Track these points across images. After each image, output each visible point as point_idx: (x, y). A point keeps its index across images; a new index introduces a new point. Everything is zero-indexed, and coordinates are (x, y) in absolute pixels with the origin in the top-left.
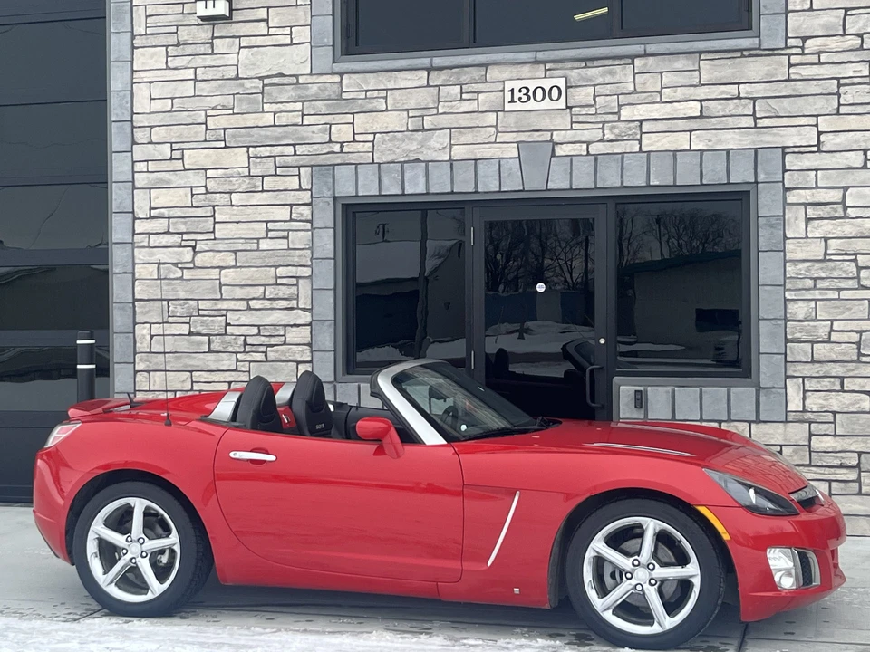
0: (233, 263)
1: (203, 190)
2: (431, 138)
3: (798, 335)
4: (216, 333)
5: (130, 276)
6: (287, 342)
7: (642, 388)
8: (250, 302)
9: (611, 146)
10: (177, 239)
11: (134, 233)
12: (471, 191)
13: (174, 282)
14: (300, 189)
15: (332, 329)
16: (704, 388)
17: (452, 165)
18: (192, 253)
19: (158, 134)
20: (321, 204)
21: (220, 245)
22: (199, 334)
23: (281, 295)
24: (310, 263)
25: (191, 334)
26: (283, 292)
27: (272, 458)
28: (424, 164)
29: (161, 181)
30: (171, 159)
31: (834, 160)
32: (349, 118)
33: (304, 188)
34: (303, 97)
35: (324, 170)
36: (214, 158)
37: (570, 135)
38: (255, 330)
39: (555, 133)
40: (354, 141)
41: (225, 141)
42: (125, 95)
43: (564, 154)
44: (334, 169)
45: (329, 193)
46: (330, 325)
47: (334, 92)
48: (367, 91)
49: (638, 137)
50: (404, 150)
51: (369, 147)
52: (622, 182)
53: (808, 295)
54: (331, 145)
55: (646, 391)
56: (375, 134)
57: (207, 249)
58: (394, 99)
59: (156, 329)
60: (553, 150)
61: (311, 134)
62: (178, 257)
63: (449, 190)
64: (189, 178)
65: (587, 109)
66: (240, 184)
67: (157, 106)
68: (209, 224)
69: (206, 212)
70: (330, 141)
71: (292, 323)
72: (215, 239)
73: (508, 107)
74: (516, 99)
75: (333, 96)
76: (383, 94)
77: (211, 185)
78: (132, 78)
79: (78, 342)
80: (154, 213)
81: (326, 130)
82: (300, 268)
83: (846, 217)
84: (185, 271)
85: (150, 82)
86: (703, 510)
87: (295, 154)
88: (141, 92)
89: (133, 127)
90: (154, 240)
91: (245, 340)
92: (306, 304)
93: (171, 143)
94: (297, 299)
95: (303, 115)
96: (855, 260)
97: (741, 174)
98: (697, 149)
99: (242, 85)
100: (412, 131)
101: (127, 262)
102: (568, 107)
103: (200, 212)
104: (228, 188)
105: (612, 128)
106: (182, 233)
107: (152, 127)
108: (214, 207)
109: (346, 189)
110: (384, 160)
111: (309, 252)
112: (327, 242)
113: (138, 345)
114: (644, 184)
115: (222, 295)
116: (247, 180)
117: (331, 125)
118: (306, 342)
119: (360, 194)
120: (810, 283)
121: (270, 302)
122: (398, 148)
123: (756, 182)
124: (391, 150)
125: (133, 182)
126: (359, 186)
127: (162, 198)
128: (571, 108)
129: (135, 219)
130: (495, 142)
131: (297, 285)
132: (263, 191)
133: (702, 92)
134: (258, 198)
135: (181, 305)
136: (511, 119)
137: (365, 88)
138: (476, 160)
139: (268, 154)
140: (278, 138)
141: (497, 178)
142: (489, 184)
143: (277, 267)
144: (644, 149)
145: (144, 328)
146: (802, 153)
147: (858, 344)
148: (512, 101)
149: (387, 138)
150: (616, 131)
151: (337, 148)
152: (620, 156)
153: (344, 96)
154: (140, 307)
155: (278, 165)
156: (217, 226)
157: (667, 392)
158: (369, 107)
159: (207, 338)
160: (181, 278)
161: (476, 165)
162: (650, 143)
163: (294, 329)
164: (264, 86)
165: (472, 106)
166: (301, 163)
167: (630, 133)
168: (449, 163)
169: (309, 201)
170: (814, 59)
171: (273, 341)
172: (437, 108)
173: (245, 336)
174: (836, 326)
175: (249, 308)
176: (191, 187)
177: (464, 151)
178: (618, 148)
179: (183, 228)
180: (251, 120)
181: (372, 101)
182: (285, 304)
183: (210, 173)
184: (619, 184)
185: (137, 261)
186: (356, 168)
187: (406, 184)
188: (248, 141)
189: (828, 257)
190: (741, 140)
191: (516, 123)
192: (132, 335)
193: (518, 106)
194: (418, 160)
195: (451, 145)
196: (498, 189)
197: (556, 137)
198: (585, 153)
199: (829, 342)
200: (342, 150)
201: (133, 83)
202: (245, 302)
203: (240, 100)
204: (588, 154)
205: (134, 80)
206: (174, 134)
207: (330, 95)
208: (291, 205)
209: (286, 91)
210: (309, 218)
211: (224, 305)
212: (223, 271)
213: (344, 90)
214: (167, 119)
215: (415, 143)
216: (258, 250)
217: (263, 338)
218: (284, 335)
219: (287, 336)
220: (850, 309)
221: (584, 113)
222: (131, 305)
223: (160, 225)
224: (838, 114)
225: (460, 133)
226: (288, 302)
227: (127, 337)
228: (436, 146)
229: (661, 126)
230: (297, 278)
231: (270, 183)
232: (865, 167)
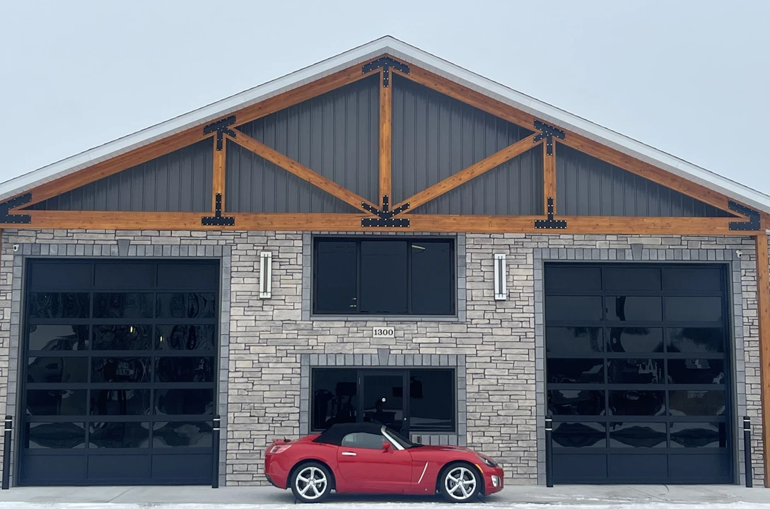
0: (269, 389)
1: (257, 362)
2: (346, 346)
3: (470, 417)
4: (261, 416)
5: (227, 394)
8: (275, 404)
9: (410, 351)
10: (246, 380)
11: (228, 377)
12: (360, 365)
13: (245, 396)
14: (296, 362)
15: (308, 415)
16: (440, 436)
18: (252, 385)
19: (240, 340)
20: (304, 368)
21: (264, 382)
22: (254, 416)
24: (299, 390)
25: (251, 416)
26: (288, 400)
27: (355, 454)
28: (343, 355)
29: (241, 357)
30: (245, 349)
31: (481, 359)
32: (316, 337)
33: (298, 362)
34: (298, 329)
35: (306, 356)
36: (262, 349)
37: (395, 347)
38: (277, 415)
40: (317, 345)
41: (266, 343)
42: (226, 324)
43: (394, 353)
44: (309, 355)
45: (308, 364)
46: (307, 413)
47: (310, 327)
48: (323, 328)
49: (419, 349)
50: (336, 350)
51: (323, 348)
53: (474, 404)
54: (308, 346)
55: (421, 436)
56: (325, 343)
57: (258, 384)
58: (333, 331)
59: (237, 415)
60: (390, 352)
61: (301, 342)
62: (245, 387)
63: (353, 365)
64: (252, 357)
65: (401, 338)
66: (273, 359)
67: (239, 329)
68: (259, 374)
69: (258, 370)
71: (291, 412)
72: (262, 380)
73: (374, 336)
75: (310, 329)
76: (329, 329)
77: (261, 360)
78: (230, 318)
79: (213, 420)
80: (237, 370)
81: (307, 341)
82: (295, 392)
83: (485, 378)
84: (249, 392)
85: (237, 320)
86: (477, 465)
87: (294, 349)
88: (233, 324)
89: (230, 337)
90: (236, 380)
92: (297, 405)
93: (245, 344)
94: (294, 403)
95: (298, 335)
96: (488, 393)
97: (452, 363)
98: (438, 354)
99: (274, 323)
100: (339, 343)
101: (225, 388)
102: (395, 337)
103: (256, 370)
104: (268, 361)
106: (248, 378)
107: (237, 337)
108: (262, 368)
109: (314, 363)
110: (329, 353)
111: (299, 385)
112: (306, 382)
113: (229, 421)
114: (421, 365)
115: (264, 401)
116: (275, 358)
117: (308, 339)
118: (297, 419)
119: (319, 365)
120: (474, 400)
121: (283, 404)
122: (334, 349)
123: (457, 366)
124: (331, 349)
125: (229, 358)
126: (319, 362)
127: (240, 364)
129: (229, 372)
130: (370, 348)
131: (294, 398)
132: (281, 363)
133: (440, 335)
134: (279, 365)
135: (247, 405)
136: (375, 341)
138: (362, 354)
139: (284, 349)
140: (288, 343)
141: (370, 361)
142: (367, 363)
143: (286, 391)
144: (421, 353)
145: (231, 414)
146: (471, 357)
147: (489, 420)
148: (376, 334)
149: (330, 345)
150: (411, 346)
151: (311, 348)
152: (413, 355)
153: (314, 329)
154: (230, 406)
155: (287, 353)
156: (262, 375)
157: (428, 436)
158: (323, 333)
159: (257, 418)
160: (247, 395)
161: (362, 356)
162: (422, 351)
163: (293, 414)
164: (283, 324)
165: (361, 335)
166: (297, 353)
167: (416, 347)
168: (353, 355)
169: (299, 367)
170: (475, 326)
171: (284, 419)
172: (349, 335)
173: (273, 417)
174: (482, 414)
175: (275, 406)
176: (253, 360)
177: (358, 351)
178: (412, 352)
179: (249, 376)
180: (278, 336)
181: (324, 331)
182: (289, 405)
183: (260, 355)
184: (412, 365)
185: (229, 388)
186: (318, 355)
187: (337, 362)
188: (276, 344)
189: (480, 391)
190: (452, 352)
191: (377, 342)
192: (226, 417)
193: (378, 336)
194: (341, 353)
195: (354, 348)
196: (370, 365)
197: (391, 347)
198: (401, 353)
199: (480, 419)
200: (313, 349)
201: (230, 320)
202: (273, 404)
203: (273, 328)
206: (247, 340)
207: (308, 329)
208: (292, 368)
209: (292, 326)
210: (300, 373)
211: (265, 405)
212: (265, 392)
213: (314, 327)
214: (244, 334)
215: (340, 347)
216: (279, 384)
217: (280, 418)
218: (288, 417)
219: (290, 417)
220: (486, 409)
221: (401, 340)
222: (226, 405)
223: (240, 374)
224: (482, 344)
225: (357, 344)
226: (291, 404)
227: (224, 418)
228: (348, 349)
229: (426, 345)
230: (295, 395)
231: (284, 359)
232: (491, 362)
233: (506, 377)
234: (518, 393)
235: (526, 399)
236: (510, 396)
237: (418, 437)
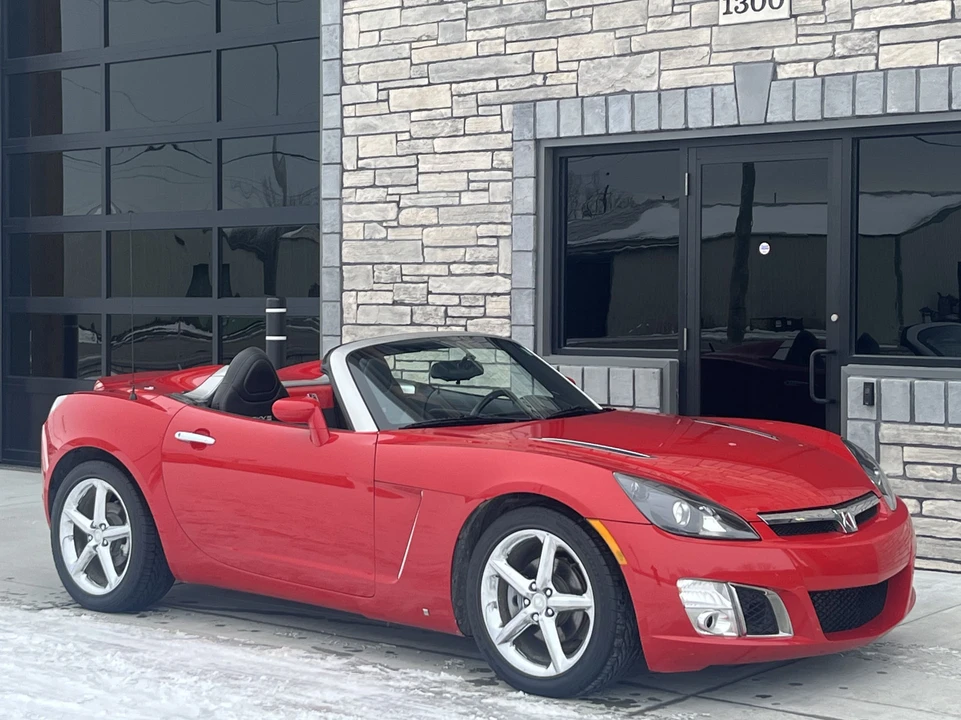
0: (435, 221)
1: (406, 136)
2: (638, 63)
4: (418, 302)
5: (338, 236)
6: (487, 314)
7: (874, 380)
8: (452, 267)
9: (842, 64)
10: (379, 193)
11: (342, 187)
12: (680, 127)
13: (379, 243)
14: (502, 132)
15: (531, 300)
16: (950, 382)
17: (660, 95)
18: (396, 209)
19: (365, 73)
20: (522, 149)
21: (423, 200)
22: (402, 304)
23: (481, 259)
24: (509, 220)
25: (395, 303)
26: (485, 253)
27: (209, 440)
28: (629, 96)
29: (369, 126)
30: (378, 101)
32: (553, 43)
33: (505, 130)
34: (506, 21)
35: (527, 108)
36: (418, 98)
37: (794, 52)
38: (455, 301)
39: (776, 50)
40: (558, 71)
41: (428, 77)
42: (334, 30)
43: (786, 76)
44: (535, 105)
45: (529, 135)
46: (528, 295)
47: (538, 13)
48: (573, 9)
49: (875, 50)
50: (609, 80)
51: (573, 78)
52: (854, 111)
54: (533, 76)
55: (879, 383)
56: (579, 61)
57: (411, 204)
58: (600, 17)
59: (363, 298)
60: (775, 73)
61: (513, 65)
62: (382, 214)
63: (656, 127)
64: (394, 122)
65: (814, 17)
66: (443, 127)
67: (367, 40)
68: (411, 175)
69: (410, 162)
70: (533, 73)
71: (491, 292)
72: (418, 193)
73: (723, 20)
74: (732, 9)
75: (537, 18)
76: (589, 11)
77: (416, 130)
78: (342, 9)
79: (268, 310)
80: (361, 163)
81: (528, 59)
82: (500, 226)
84: (389, 230)
85: (359, 13)
86: (596, 524)
87: (498, 90)
88: (351, 24)
89: (342, 66)
90: (361, 195)
91: (446, 311)
92: (506, 268)
93: (378, 83)
94: (497, 263)
95: (506, 42)
98: (945, 63)
99: (447, 10)
100: (619, 56)
101: (334, 220)
102: (792, 16)
103: (404, 162)
104: (430, 132)
105: (845, 40)
106: (387, 187)
107: (360, 64)
108: (417, 154)
109: (547, 130)
110: (589, 93)
111: (509, 206)
112: (527, 195)
113: (345, 315)
114: (880, 112)
115: (424, 258)
116: (449, 123)
117: (534, 52)
118: (506, 315)
119: (562, 135)
121: (470, 266)
122: (603, 77)
124: (595, 80)
125: (342, 129)
126: (561, 126)
127: (370, 147)
128: (795, 17)
129: (343, 171)
130: (709, 65)
131: (497, 246)
132: (465, 135)
134: (461, 144)
135: (385, 270)
136: (726, 36)
137: (570, 6)
138: (686, 88)
139: (470, 91)
140: (480, 72)
141: (710, 110)
142: (700, 119)
143: (478, 225)
144: (881, 67)
145: (351, 296)
148: (728, 12)
149: (592, 65)
150: (849, 44)
151: (539, 80)
152: (851, 76)
153: (549, 16)
154: (349, 272)
155: (480, 103)
156: (420, 177)
157: (905, 385)
158: (573, 29)
159: (409, 308)
160: (385, 239)
161: (686, 92)
162: (889, 57)
163: (495, 298)
164: (468, 9)
165: (684, 21)
166: (503, 100)
167: (865, 45)
168: (657, 94)
169: (509, 145)
171: (474, 312)
172: (646, 25)
173: (447, 306)
175: (451, 274)
176: (396, 133)
177: (672, 78)
178: (850, 66)
179: (388, 181)
180: (454, 51)
181: (576, 21)
182: (484, 268)
183: (415, 116)
184: (849, 114)
185: (345, 219)
186: (558, 104)
187: (611, 121)
188: (449, 76)
191: (733, 39)
192: (339, 304)
193: (735, 18)
194: (624, 92)
195: (660, 71)
196: (710, 125)
197: (779, 55)
198: (812, 74)
200: (545, 83)
201: (343, 15)
202: (446, 266)
203: (445, 28)
204: (816, 76)
205: (345, 12)
206: (380, 71)
207: (533, 17)
208: (493, 151)
209: (490, 14)
210: (510, 165)
211: (427, 270)
212: (426, 231)
213: (549, 9)
214: (374, 54)
215: (621, 70)
216: (460, 205)
217: (463, 309)
218: (484, 306)
219: (487, 306)
221: (811, 22)
222: (338, 270)
223: (366, 178)
225: (671, 54)
226: (488, 266)
227: (334, 306)
228: (643, 74)
229: (903, 34)
230: (497, 237)
231: (471, 125)
237: (869, 386)
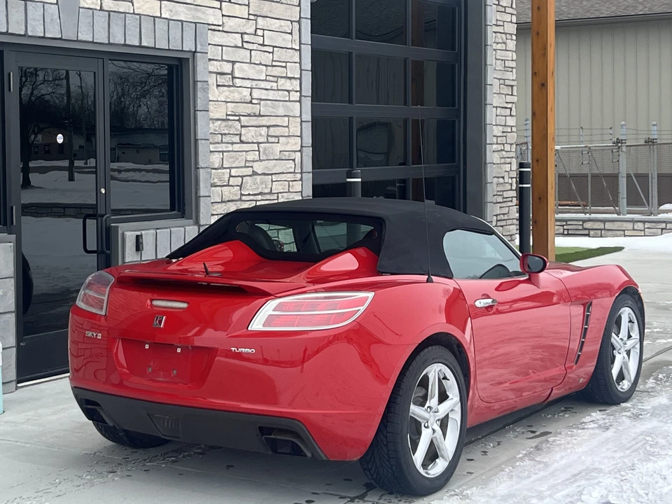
3: (216, 180)
7: (139, 233)
9: (118, 5)
12: (22, 33)
16: (172, 229)
17: (7, 2)
31: (229, 38)
43: (87, 6)
53: (219, 148)
55: (142, 235)
60: (80, 1)
63: (5, 30)
83: (233, 86)
96: (239, 120)
97: (189, 46)
98: (165, 17)
114: (138, 44)
120: (220, 138)
123: (195, 52)
138: (26, 1)
141: (42, 22)
142: (36, 29)
144: (136, 11)
146: (214, 30)
152: (124, 15)
157: (153, 235)
161: (26, 6)
174: (234, 172)
184: (123, 42)
189: (228, 117)
190: (187, 14)
196: (43, 35)
198: (99, 8)
199: (228, 185)
204: (102, 9)
220: (238, 159)
232: (242, 47)
233: (263, 85)
234: (278, 121)
235: (289, 136)
236: (268, 127)
237: (137, 236)
